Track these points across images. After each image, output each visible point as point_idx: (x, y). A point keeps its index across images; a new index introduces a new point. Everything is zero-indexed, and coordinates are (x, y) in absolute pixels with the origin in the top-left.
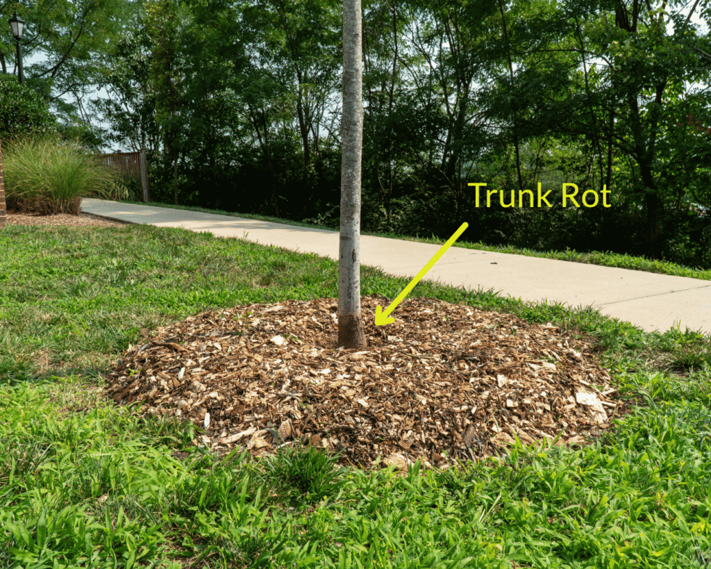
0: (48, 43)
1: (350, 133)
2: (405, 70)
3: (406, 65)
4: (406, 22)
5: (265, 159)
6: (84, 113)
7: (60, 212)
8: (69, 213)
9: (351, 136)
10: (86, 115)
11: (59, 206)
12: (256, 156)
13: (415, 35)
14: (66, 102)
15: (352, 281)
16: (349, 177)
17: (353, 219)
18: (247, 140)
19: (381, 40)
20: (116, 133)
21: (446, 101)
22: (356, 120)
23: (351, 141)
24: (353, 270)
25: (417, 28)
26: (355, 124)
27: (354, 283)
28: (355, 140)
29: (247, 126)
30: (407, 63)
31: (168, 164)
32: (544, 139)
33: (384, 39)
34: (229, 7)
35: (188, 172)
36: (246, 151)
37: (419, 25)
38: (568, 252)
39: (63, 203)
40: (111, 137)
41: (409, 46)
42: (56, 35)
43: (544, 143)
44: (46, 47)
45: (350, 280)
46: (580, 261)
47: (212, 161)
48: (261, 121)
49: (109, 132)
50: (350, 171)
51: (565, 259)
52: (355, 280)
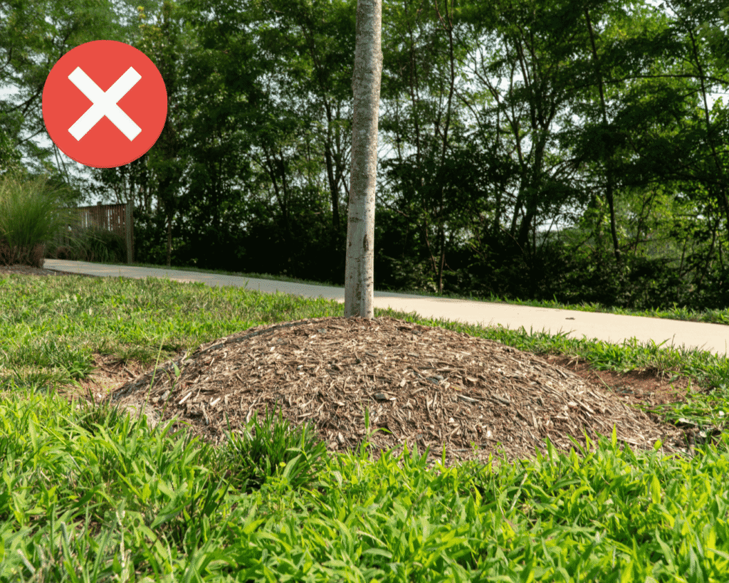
0: (20, 76)
1: (364, 83)
2: (466, 110)
3: (467, 103)
4: (468, 49)
5: (283, 219)
6: (60, 161)
7: (17, 262)
8: (28, 264)
9: (366, 87)
10: (64, 164)
11: (16, 255)
12: (272, 216)
13: (478, 66)
14: (39, 146)
15: (362, 278)
16: (361, 140)
17: (365, 194)
18: (263, 196)
19: (435, 71)
20: (98, 184)
21: (518, 147)
22: (372, 67)
23: (364, 93)
24: (364, 263)
25: (482, 57)
26: (371, 72)
27: (366, 280)
28: (370, 92)
29: (261, 178)
30: (468, 100)
31: (161, 224)
32: (648, 194)
33: (439, 69)
34: (244, 30)
35: (186, 233)
36: (259, 208)
37: (485, 53)
38: (677, 311)
39: (22, 251)
40: (92, 188)
41: (471, 80)
42: (31, 63)
43: (650, 199)
44: (17, 80)
45: (360, 275)
46: (692, 320)
47: (216, 222)
48: (279, 170)
49: (90, 182)
50: (362, 132)
51: (671, 318)
52: (367, 276)
